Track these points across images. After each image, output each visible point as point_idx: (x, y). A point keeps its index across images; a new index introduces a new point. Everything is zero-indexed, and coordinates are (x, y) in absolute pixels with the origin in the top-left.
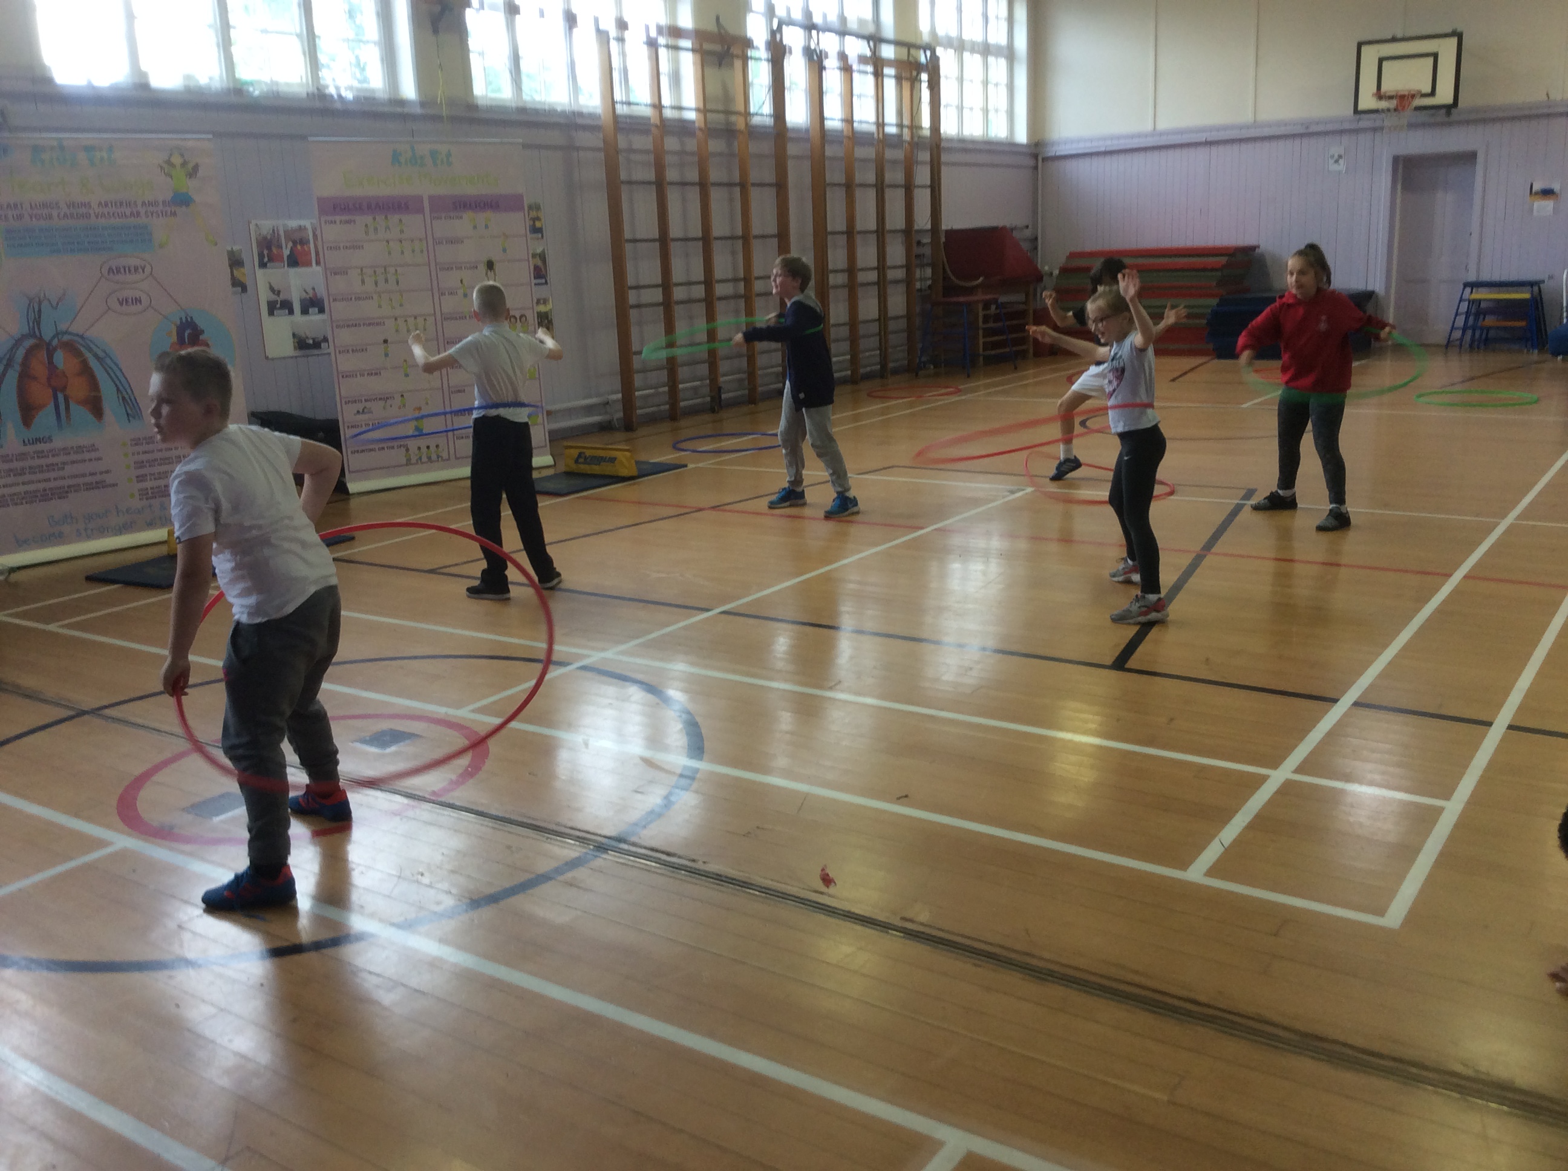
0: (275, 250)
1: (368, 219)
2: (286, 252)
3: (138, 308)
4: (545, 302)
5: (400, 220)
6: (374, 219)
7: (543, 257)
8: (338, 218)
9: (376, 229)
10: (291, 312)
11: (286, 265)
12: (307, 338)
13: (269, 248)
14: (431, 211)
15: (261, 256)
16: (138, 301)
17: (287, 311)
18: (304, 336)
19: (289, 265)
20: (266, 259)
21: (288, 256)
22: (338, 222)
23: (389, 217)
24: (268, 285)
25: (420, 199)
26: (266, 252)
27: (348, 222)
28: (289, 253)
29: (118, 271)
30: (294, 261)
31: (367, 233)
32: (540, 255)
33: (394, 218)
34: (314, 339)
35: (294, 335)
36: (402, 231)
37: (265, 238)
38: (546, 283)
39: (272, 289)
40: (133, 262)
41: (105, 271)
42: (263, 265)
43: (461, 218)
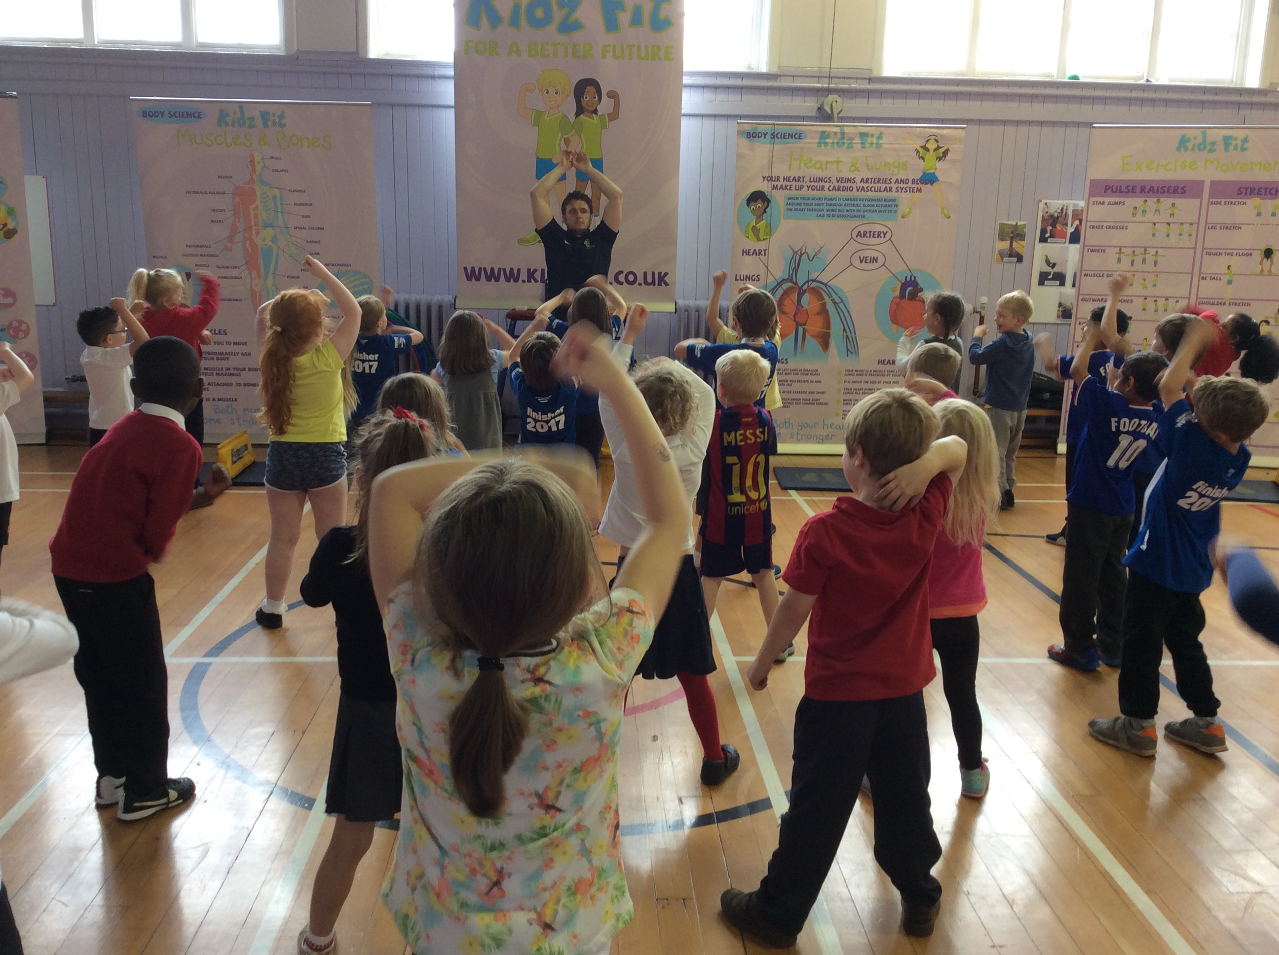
1: (1138, 201)
3: (874, 265)
5: (1173, 205)
6: (1145, 201)
8: (1107, 200)
9: (1144, 212)
11: (1067, 242)
14: (1211, 195)
16: (875, 260)
21: (1070, 233)
22: (1106, 203)
23: (1162, 200)
24: (1044, 258)
25: (1201, 183)
27: (1116, 203)
28: (1072, 230)
29: (865, 235)
31: (1134, 215)
33: (1166, 202)
36: (1172, 215)
40: (877, 228)
41: (854, 235)
43: (1245, 203)
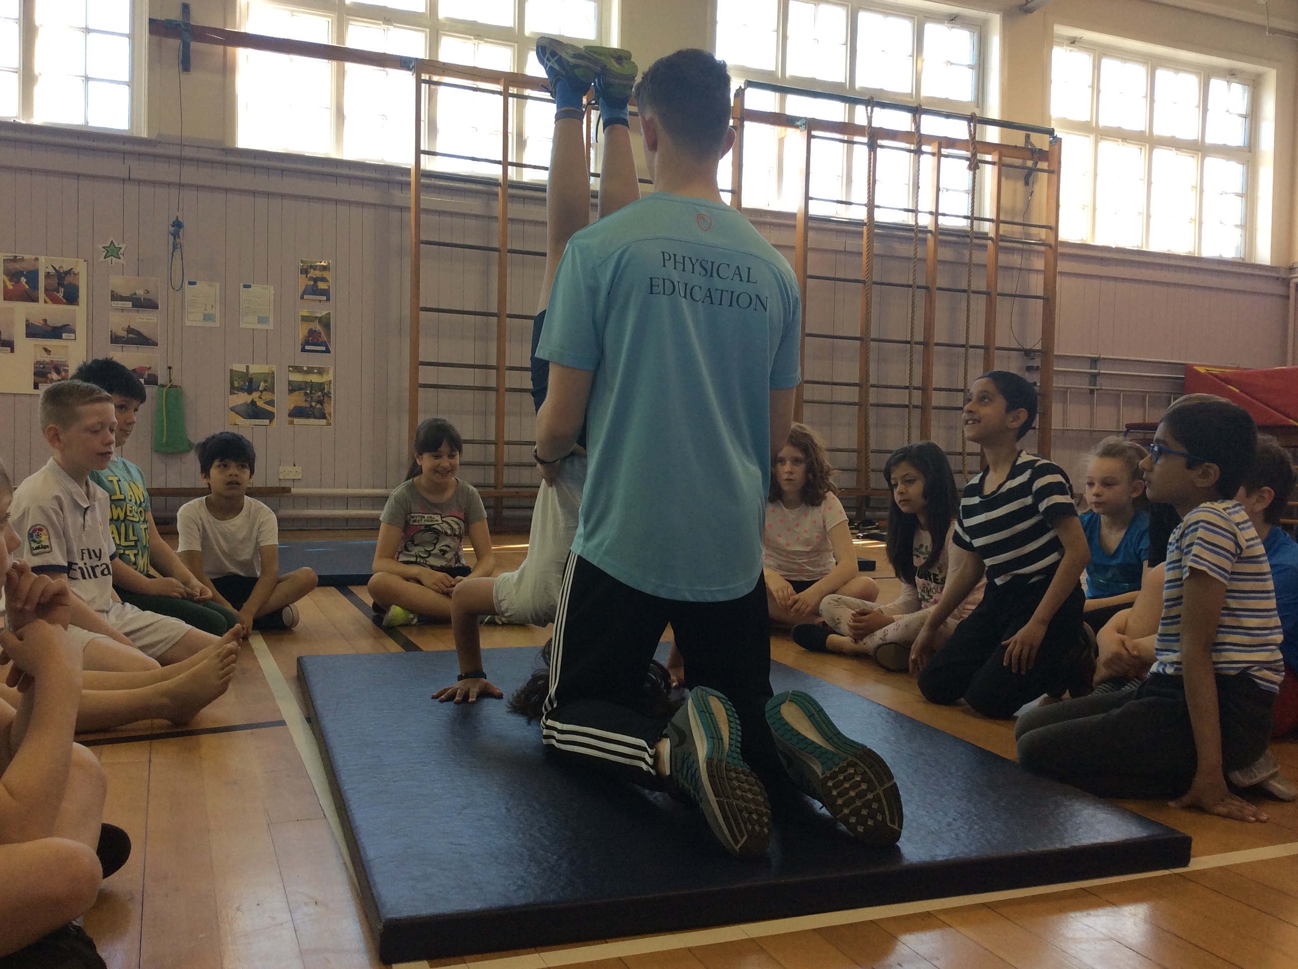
4: (321, 371)
7: (325, 323)
32: (320, 319)
38: (328, 351)
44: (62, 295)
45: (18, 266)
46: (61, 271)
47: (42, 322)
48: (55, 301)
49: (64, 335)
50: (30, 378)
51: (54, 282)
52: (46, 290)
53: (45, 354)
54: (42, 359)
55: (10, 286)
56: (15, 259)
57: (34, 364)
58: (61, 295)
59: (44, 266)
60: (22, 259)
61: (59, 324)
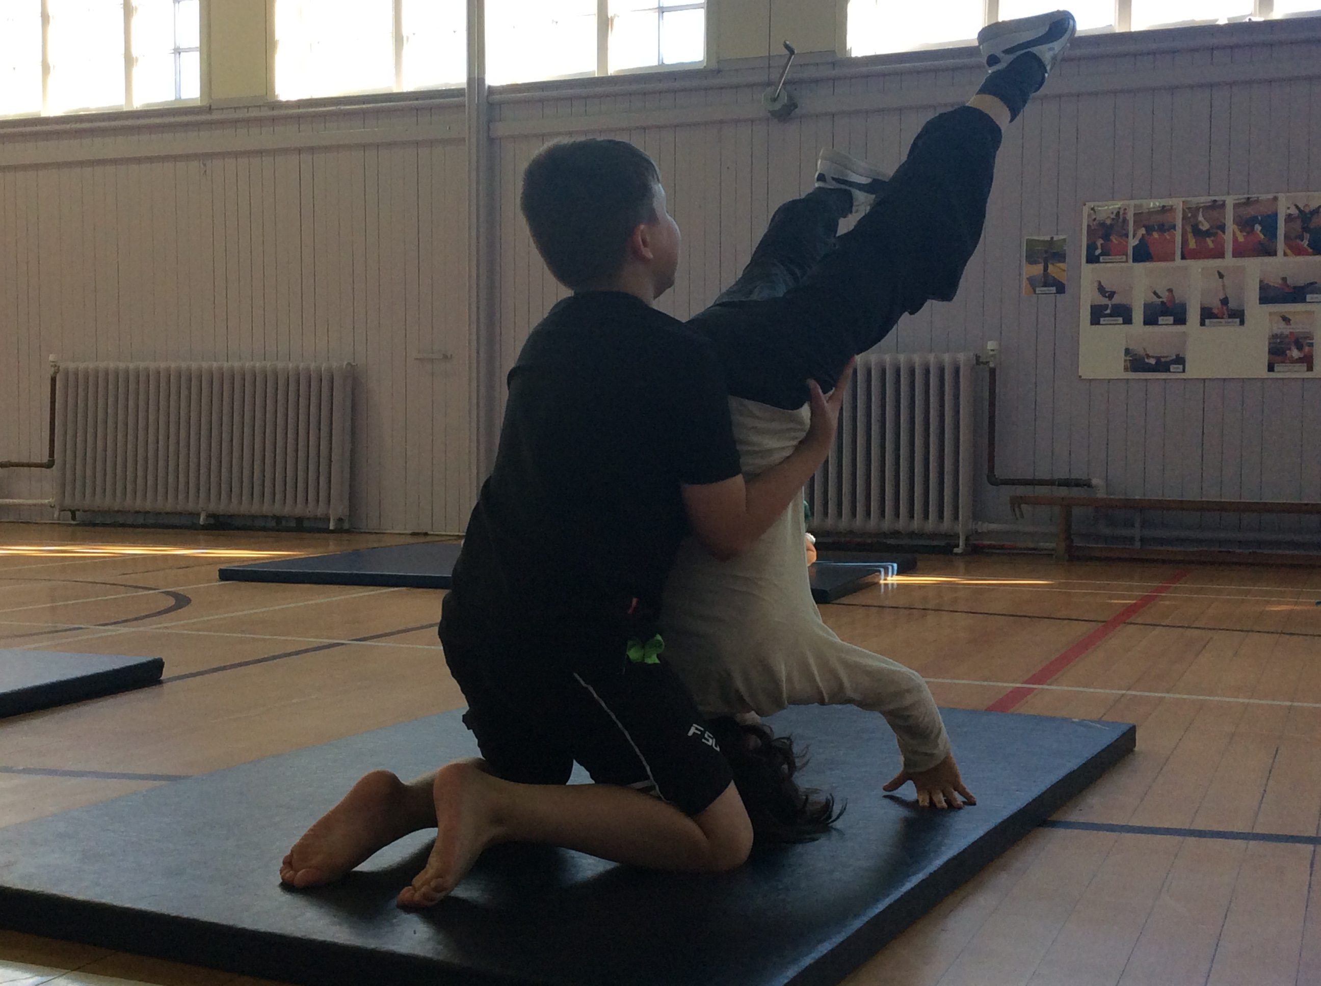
0: (1114, 239)
2: (1133, 242)
10: (1128, 321)
11: (1131, 260)
12: (1148, 356)
13: (1106, 237)
15: (1091, 248)
17: (1120, 320)
18: (1142, 352)
19: (1135, 260)
20: (1098, 252)
21: (1134, 247)
24: (1096, 285)
26: (1100, 242)
28: (1137, 242)
30: (1142, 254)
34: (1158, 359)
35: (1127, 351)
37: (1102, 225)
39: (1101, 289)
42: (1092, 259)
44: (1307, 243)
45: (1251, 211)
46: (1307, 210)
47: (1280, 281)
48: (1299, 252)
49: (1309, 297)
50: (1265, 359)
51: (1298, 225)
52: (1287, 237)
53: (1282, 324)
54: (1278, 332)
55: (1241, 239)
56: (1248, 202)
57: (1269, 339)
58: (1305, 243)
59: (1284, 208)
60: (1257, 201)
61: (1301, 283)
